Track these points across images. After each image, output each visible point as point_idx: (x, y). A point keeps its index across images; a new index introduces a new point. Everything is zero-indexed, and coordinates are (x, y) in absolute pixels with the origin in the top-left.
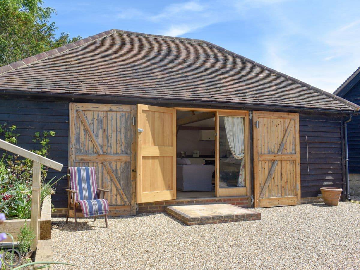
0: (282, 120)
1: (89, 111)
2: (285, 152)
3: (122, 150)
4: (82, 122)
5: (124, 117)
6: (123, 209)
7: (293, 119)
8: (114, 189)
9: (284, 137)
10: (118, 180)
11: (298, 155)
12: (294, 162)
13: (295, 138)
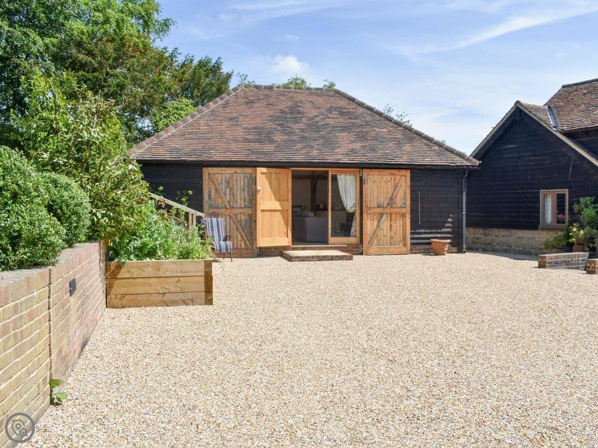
0: (392, 176)
1: (218, 173)
2: (395, 205)
3: (245, 204)
4: (213, 182)
5: (247, 178)
6: (246, 252)
7: (404, 176)
8: (239, 236)
9: (394, 192)
10: (242, 229)
11: (408, 208)
12: (403, 215)
13: (405, 193)
